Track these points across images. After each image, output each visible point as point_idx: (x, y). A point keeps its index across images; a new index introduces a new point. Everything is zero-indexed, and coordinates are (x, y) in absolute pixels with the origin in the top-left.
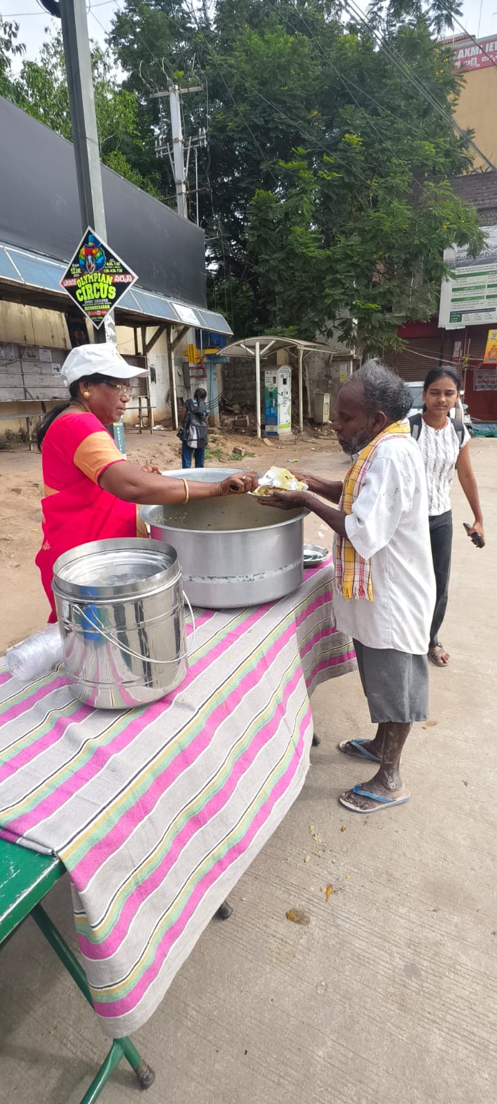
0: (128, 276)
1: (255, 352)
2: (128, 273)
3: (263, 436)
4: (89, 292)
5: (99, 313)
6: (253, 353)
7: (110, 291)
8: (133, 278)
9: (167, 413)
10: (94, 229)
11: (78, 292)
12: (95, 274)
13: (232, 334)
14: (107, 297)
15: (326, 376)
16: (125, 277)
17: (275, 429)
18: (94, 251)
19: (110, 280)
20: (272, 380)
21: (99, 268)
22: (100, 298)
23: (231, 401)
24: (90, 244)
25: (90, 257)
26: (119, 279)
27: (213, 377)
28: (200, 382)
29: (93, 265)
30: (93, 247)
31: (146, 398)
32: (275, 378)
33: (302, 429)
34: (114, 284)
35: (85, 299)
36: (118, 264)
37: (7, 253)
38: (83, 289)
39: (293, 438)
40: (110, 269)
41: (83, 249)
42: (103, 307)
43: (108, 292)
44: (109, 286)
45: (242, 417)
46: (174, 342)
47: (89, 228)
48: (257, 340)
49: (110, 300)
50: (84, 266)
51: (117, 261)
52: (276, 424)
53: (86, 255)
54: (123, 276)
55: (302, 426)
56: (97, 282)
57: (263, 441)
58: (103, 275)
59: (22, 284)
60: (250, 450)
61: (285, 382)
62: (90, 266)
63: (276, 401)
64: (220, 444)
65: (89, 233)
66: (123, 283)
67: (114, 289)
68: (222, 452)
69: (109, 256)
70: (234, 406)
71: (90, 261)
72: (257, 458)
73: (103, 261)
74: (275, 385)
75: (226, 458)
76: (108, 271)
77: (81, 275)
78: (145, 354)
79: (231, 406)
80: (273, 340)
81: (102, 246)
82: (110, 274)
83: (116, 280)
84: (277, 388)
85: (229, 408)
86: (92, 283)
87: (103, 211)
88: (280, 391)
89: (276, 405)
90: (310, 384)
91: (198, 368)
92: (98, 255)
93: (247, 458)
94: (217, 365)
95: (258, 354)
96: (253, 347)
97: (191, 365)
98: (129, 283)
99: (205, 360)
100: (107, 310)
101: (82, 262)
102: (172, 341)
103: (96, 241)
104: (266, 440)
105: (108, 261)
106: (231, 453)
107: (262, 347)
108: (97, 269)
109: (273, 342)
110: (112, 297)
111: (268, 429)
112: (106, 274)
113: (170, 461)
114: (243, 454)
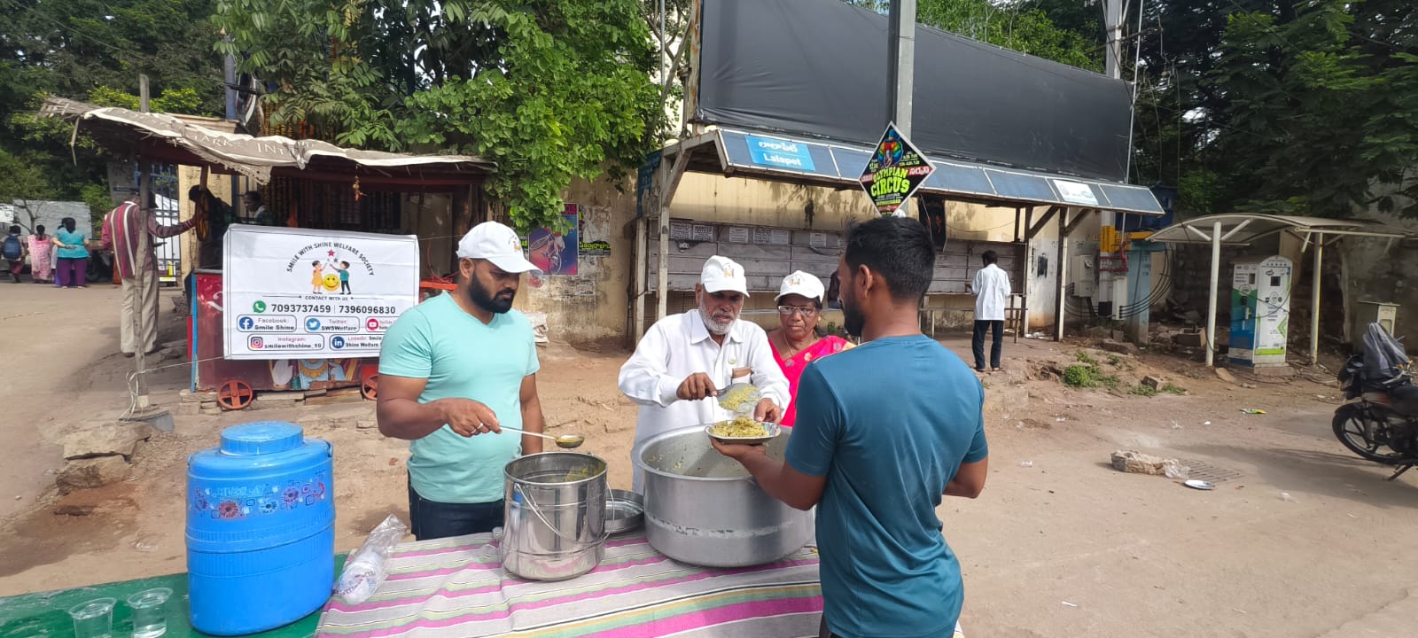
0: (925, 168)
1: (1212, 236)
2: (925, 164)
3: (1217, 363)
4: (883, 186)
5: (889, 208)
6: (1209, 239)
7: (903, 185)
8: (931, 169)
9: (1046, 317)
10: (895, 123)
11: (874, 186)
12: (891, 168)
13: (1163, 213)
14: (899, 191)
15: (1391, 273)
16: (922, 169)
17: (1246, 355)
18: (893, 146)
19: (905, 173)
20: (1247, 279)
21: (895, 162)
22: (893, 192)
23: (1184, 304)
24: (890, 138)
25: (888, 152)
26: (914, 172)
27: (1142, 270)
28: (1116, 277)
29: (890, 159)
30: (891, 142)
31: (1020, 296)
32: (1253, 276)
33: (1315, 360)
34: (908, 177)
35: (879, 193)
36: (916, 156)
37: (831, 151)
38: (878, 184)
39: (1288, 374)
40: (905, 162)
41: (883, 144)
42: (894, 202)
43: (901, 186)
44: (903, 179)
45: (1193, 332)
46: (1070, 224)
47: (891, 123)
48: (1218, 220)
49: (902, 194)
50: (882, 161)
51: (914, 153)
52: (1251, 348)
53: (885, 150)
54: (919, 168)
55: (1315, 354)
56: (892, 176)
57: (1216, 373)
58: (899, 169)
59: (838, 180)
60: (1179, 381)
61: (1275, 282)
62: (886, 161)
63: (1253, 311)
64: (1125, 368)
65: (891, 127)
66: (919, 175)
67: (908, 182)
68: (1119, 381)
69: (907, 148)
70: (1188, 313)
71: (888, 155)
72: (1186, 397)
73: (900, 154)
74: (1253, 287)
75: (1124, 390)
76: (903, 164)
77: (878, 170)
78: (1027, 240)
79: (1182, 313)
80: (1247, 219)
81: (901, 139)
82: (905, 167)
83: (911, 173)
84: (1256, 291)
85: (1177, 315)
86: (886, 178)
87: (911, 103)
88: (1262, 296)
89: (1252, 317)
90: (1351, 285)
91: (1111, 259)
92: (896, 149)
93: (1166, 395)
94: (1153, 253)
95: (1217, 238)
96: (1209, 229)
97: (1104, 254)
98: (925, 175)
99: (1130, 247)
100: (898, 205)
101: (880, 157)
102: (1067, 224)
103: (896, 135)
104: (1221, 372)
105: (905, 154)
106: (1136, 383)
107: (1225, 229)
108: (893, 163)
109: (1247, 222)
110: (904, 191)
111: (1233, 353)
112: (902, 167)
113: (1016, 383)
114: (1159, 388)
